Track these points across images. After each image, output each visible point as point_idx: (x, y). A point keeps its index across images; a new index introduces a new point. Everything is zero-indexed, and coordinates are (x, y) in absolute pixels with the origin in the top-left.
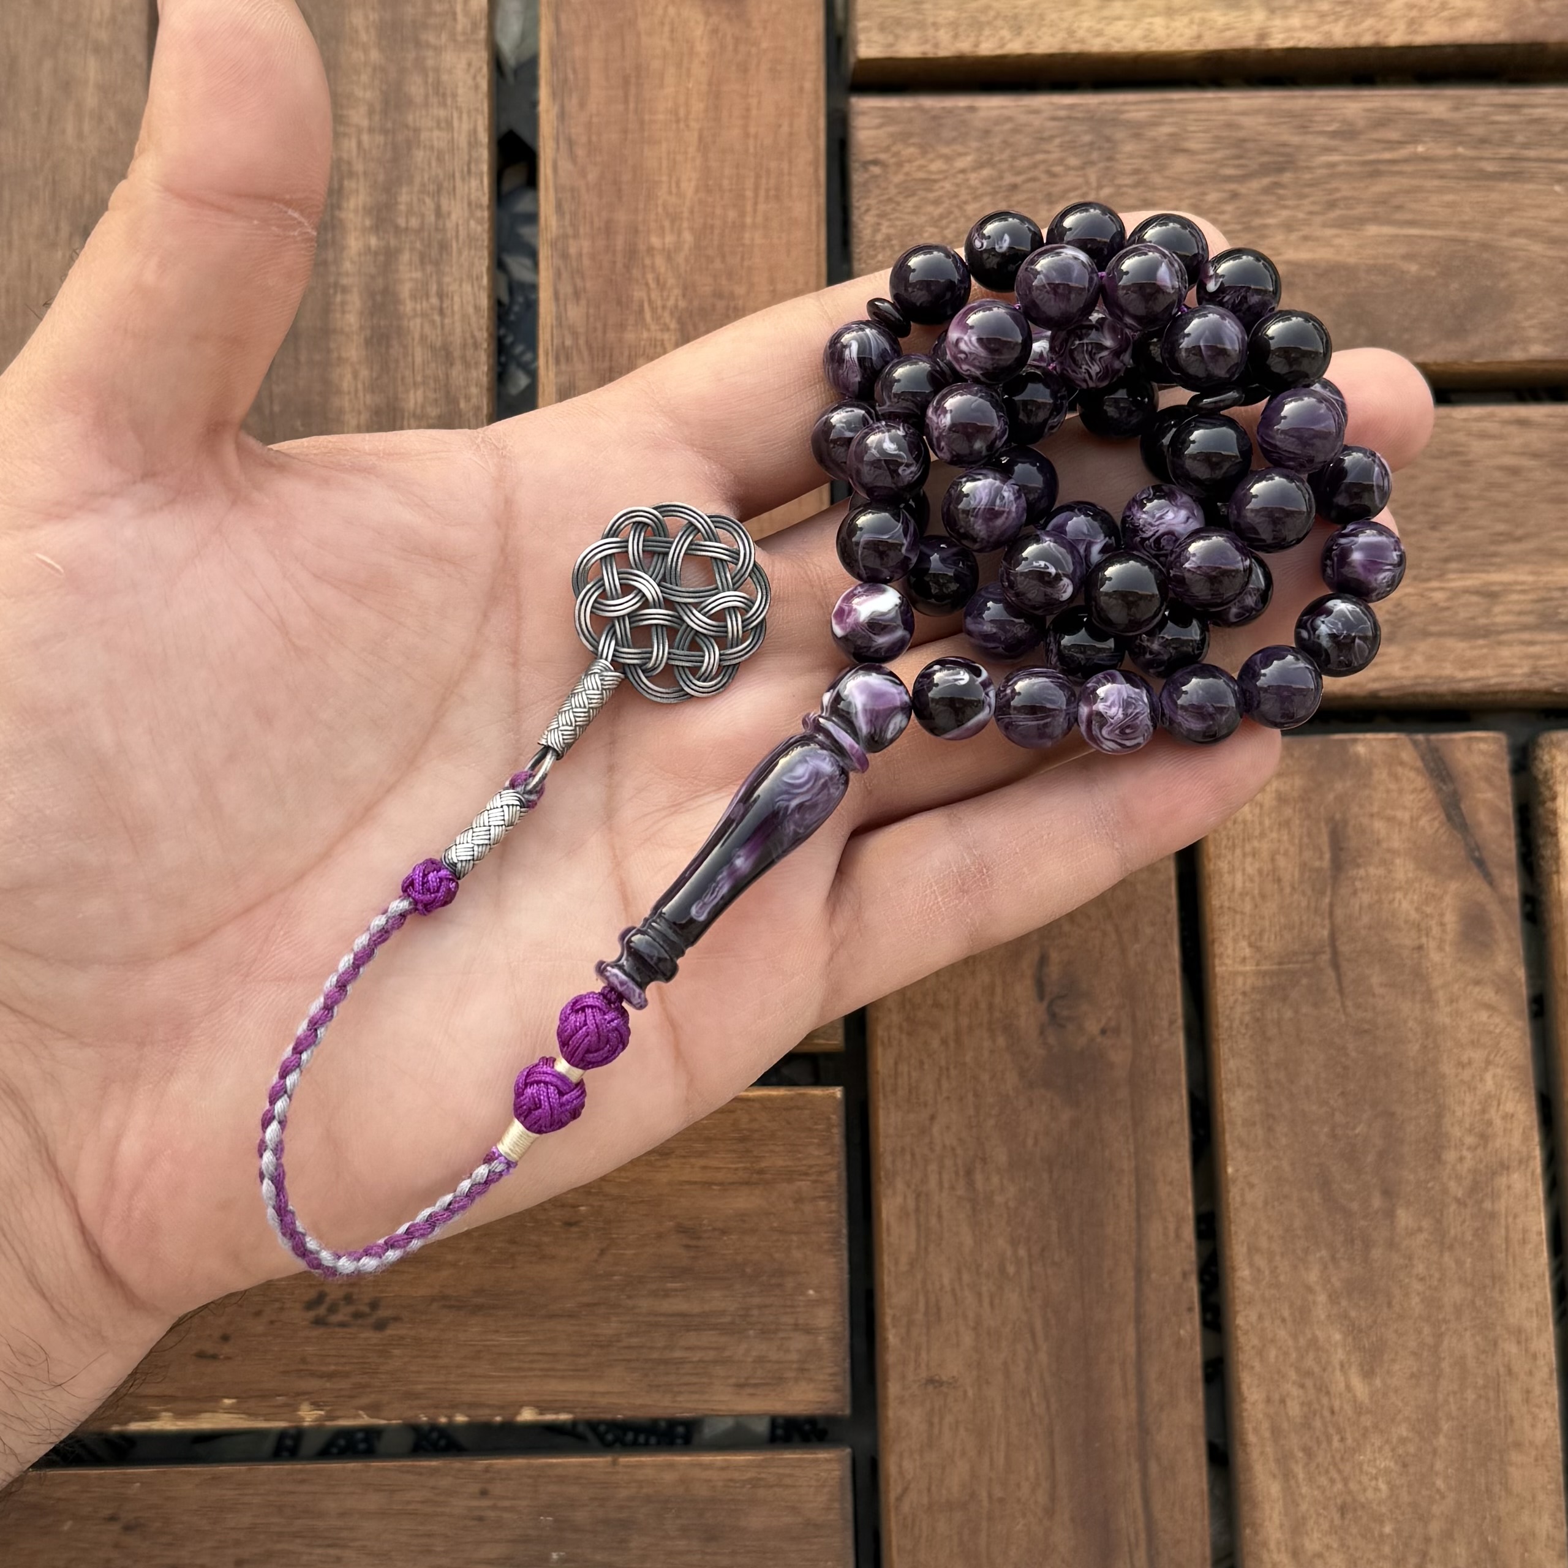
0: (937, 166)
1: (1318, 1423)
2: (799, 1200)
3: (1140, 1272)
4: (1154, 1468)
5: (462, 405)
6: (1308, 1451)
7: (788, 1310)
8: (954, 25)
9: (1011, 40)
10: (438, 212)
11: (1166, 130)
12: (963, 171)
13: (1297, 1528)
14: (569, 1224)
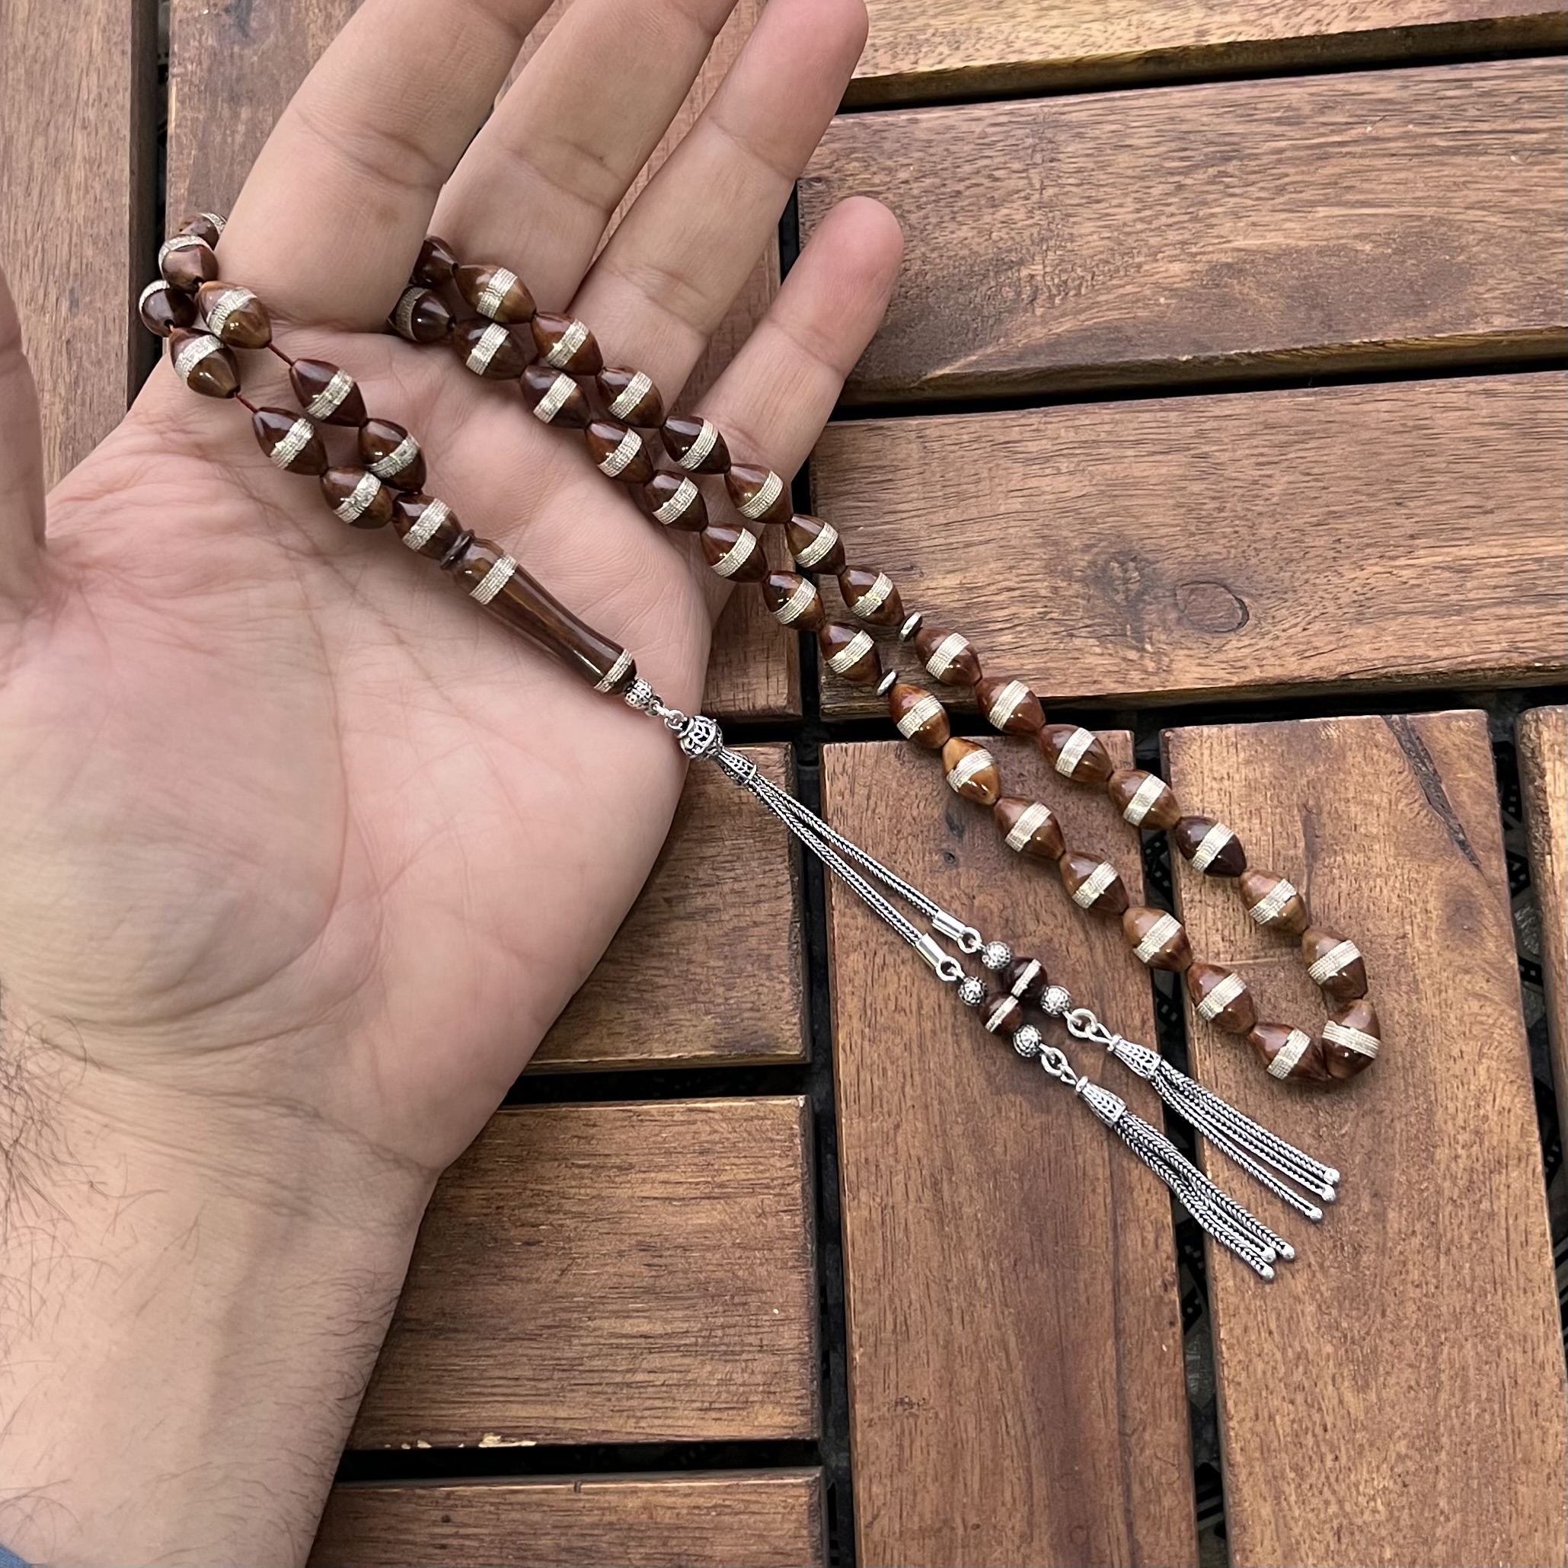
1: (1310, 1441)
2: (762, 1214)
3: (1119, 1285)
4: (1137, 1492)
6: (1300, 1471)
7: (753, 1330)
9: (949, 56)
11: (1108, 127)
13: (1290, 1553)
14: (529, 1244)
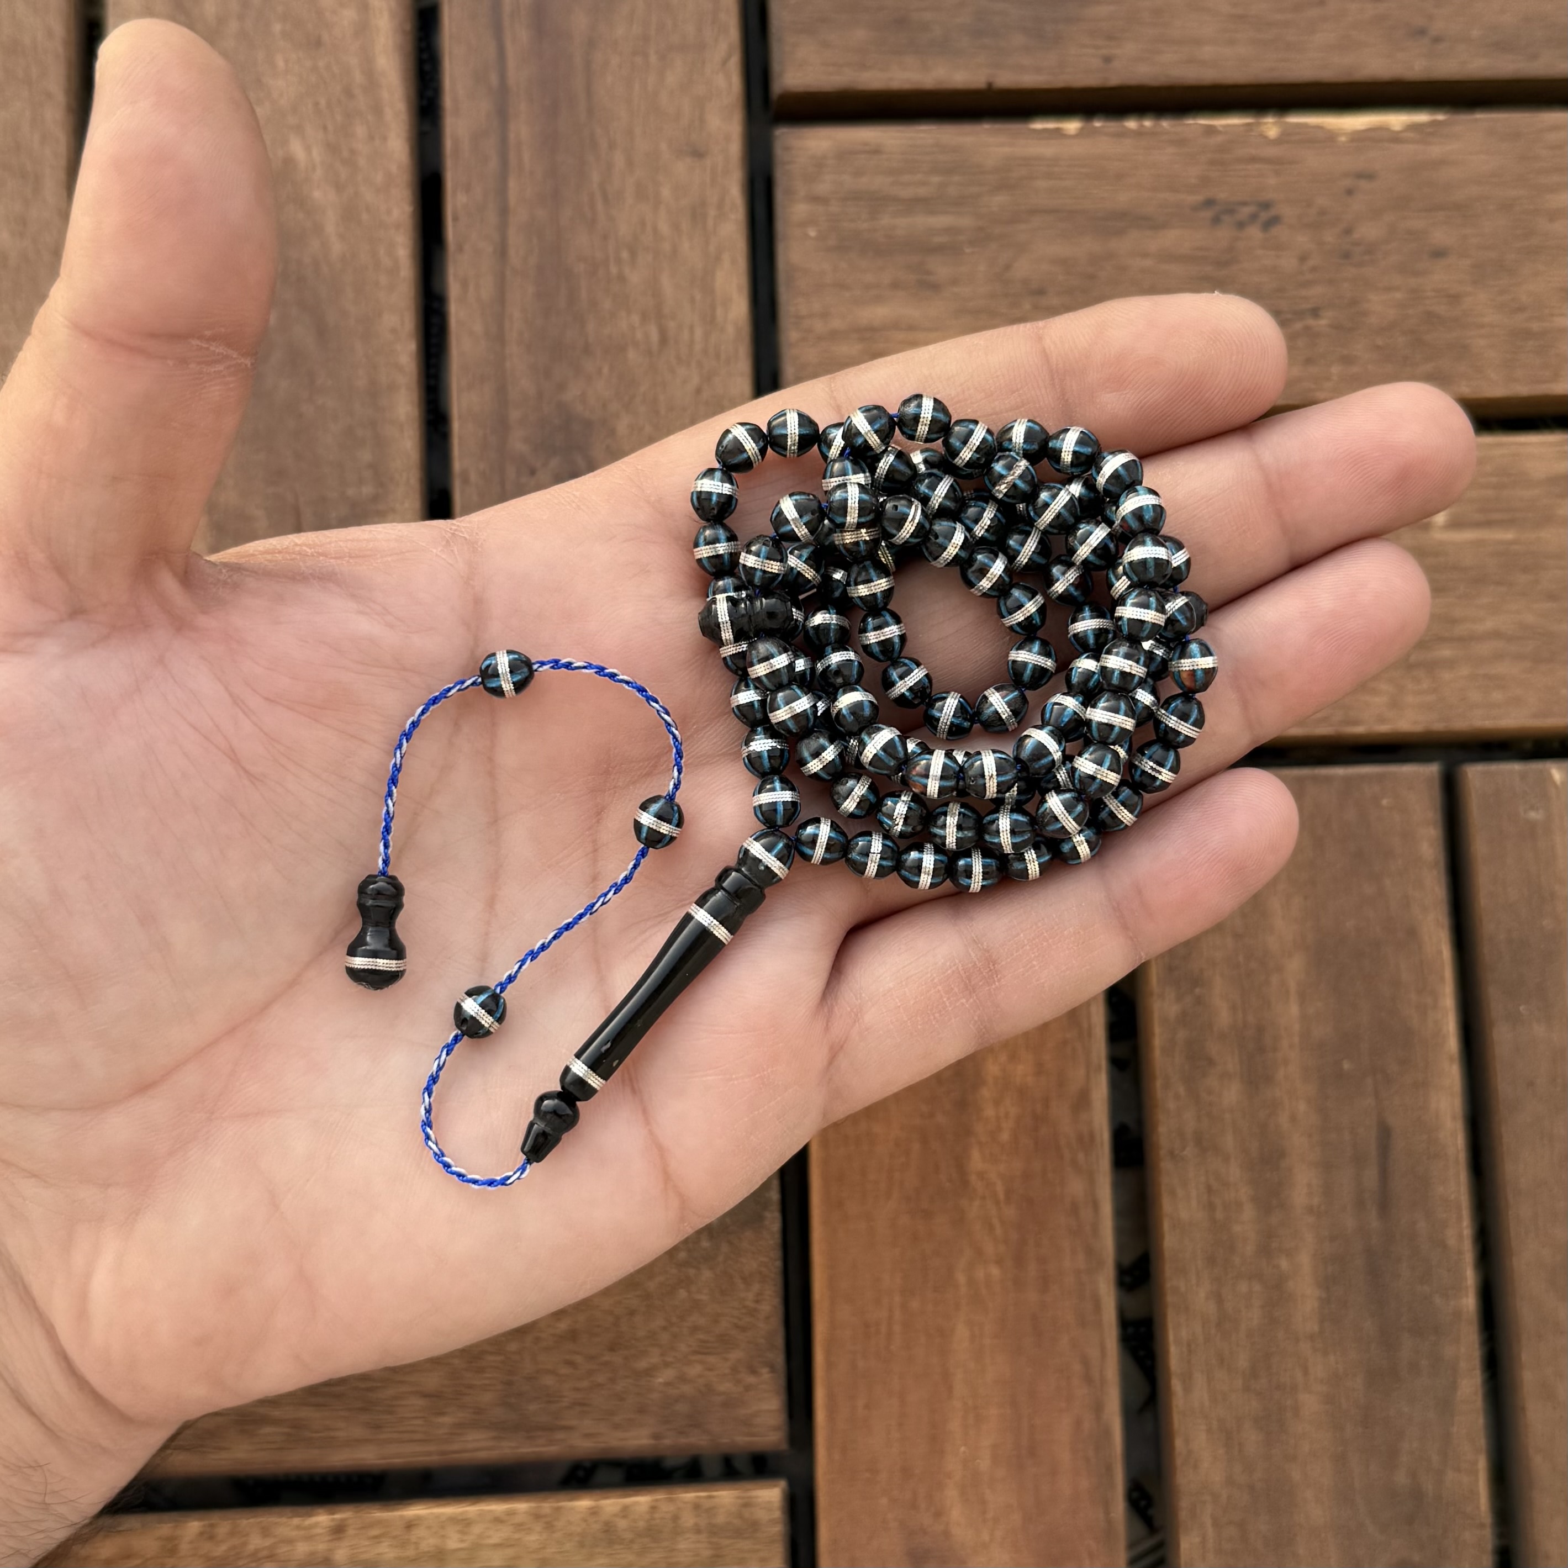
0: (694, 1370)
1: (339, 118)
2: (825, 315)
3: (502, 252)
4: (494, 79)
5: (1182, 1090)
6: (349, 93)
8: (677, 1531)
9: (615, 1515)
10: (1218, 1298)
11: (447, 1420)
12: (667, 1365)
13: (363, 28)
14: (1041, 292)
